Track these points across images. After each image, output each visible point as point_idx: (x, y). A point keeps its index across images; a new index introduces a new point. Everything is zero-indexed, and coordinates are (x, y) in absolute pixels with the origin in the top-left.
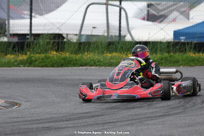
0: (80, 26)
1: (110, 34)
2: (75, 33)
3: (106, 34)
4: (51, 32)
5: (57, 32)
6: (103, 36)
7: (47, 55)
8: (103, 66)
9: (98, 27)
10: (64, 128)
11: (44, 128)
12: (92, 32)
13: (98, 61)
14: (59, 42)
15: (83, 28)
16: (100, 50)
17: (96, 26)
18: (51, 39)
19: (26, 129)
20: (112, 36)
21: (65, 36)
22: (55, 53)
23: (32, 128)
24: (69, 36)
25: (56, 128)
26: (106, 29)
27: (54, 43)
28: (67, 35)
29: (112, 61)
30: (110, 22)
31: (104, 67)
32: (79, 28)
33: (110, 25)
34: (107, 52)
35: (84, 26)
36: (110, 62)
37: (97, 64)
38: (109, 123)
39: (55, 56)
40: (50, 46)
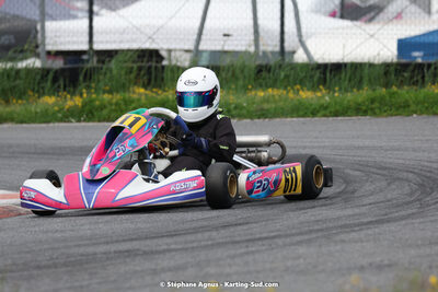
0: (197, 31)
1: (262, 48)
2: (186, 48)
3: (252, 49)
4: (135, 46)
5: (148, 45)
6: (246, 53)
7: (127, 95)
8: (246, 117)
9: (235, 34)
10: (164, 252)
11: (120, 252)
12: (223, 46)
13: (236, 108)
14: (150, 68)
15: (203, 37)
16: (241, 83)
17: (230, 33)
18: (134, 62)
19: (82, 255)
20: (264, 53)
21: (164, 54)
22: (142, 90)
23: (95, 254)
24: (173, 54)
25: (145, 253)
26: (252, 38)
27: (140, 69)
28: (170, 51)
29: (266, 106)
30: (260, 22)
31: (248, 120)
32: (195, 37)
33: (260, 30)
34: (254, 88)
35: (204, 32)
36: (262, 109)
37: (234, 112)
38: (260, 239)
39: (143, 97)
40: (132, 76)
